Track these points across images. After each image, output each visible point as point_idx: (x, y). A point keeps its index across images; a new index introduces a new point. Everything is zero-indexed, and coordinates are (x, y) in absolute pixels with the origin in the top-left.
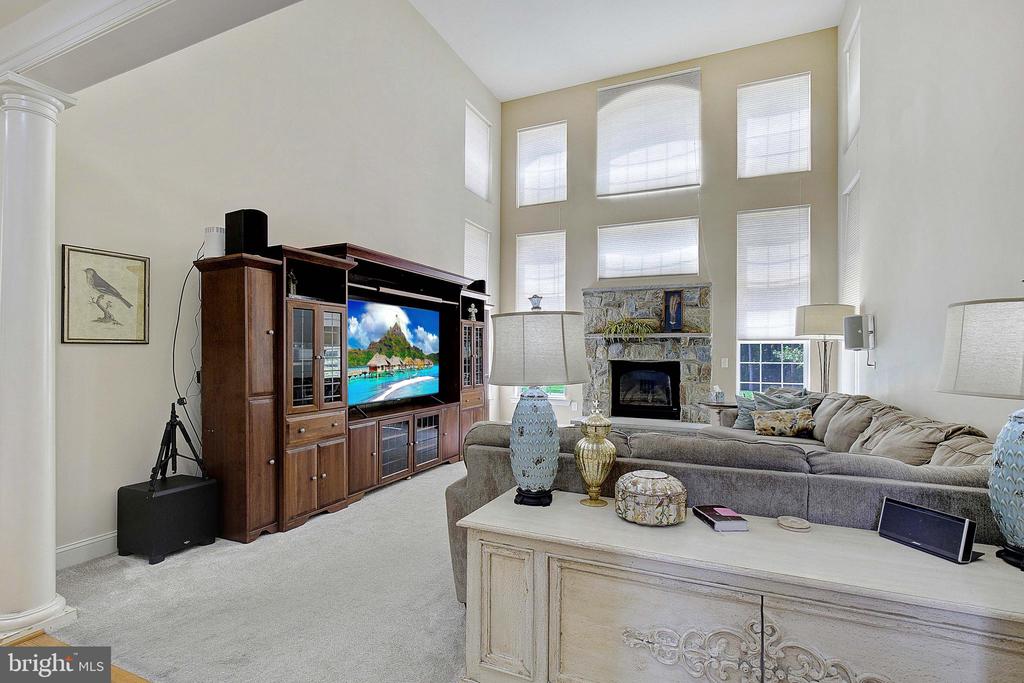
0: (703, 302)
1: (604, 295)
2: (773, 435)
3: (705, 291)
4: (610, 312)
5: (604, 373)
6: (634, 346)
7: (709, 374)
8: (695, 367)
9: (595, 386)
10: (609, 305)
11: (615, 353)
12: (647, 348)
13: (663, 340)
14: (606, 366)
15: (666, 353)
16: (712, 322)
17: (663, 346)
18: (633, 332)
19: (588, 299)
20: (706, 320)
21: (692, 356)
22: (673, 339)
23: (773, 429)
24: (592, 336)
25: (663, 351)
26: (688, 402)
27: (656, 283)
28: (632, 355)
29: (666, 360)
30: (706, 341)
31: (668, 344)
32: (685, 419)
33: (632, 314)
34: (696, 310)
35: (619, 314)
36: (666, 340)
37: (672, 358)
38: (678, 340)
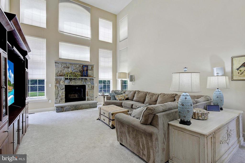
0: (92, 69)
1: (63, 64)
2: (122, 100)
3: (92, 67)
4: (65, 70)
5: (63, 89)
6: (73, 80)
7: (94, 88)
8: (90, 86)
9: (60, 94)
10: (65, 67)
11: (67, 83)
12: (77, 81)
13: (82, 79)
14: (64, 87)
15: (83, 82)
16: (94, 74)
17: (82, 81)
18: (75, 76)
19: (57, 64)
20: (93, 74)
21: (89, 83)
22: (85, 79)
23: (122, 99)
24: (59, 77)
25: (82, 82)
26: (89, 95)
27: (80, 63)
28: (73, 83)
29: (83, 84)
30: (93, 79)
31: (83, 80)
32: (88, 100)
33: (73, 71)
34: (90, 71)
35: (68, 70)
36: (83, 79)
37: (84, 84)
38: (86, 79)
